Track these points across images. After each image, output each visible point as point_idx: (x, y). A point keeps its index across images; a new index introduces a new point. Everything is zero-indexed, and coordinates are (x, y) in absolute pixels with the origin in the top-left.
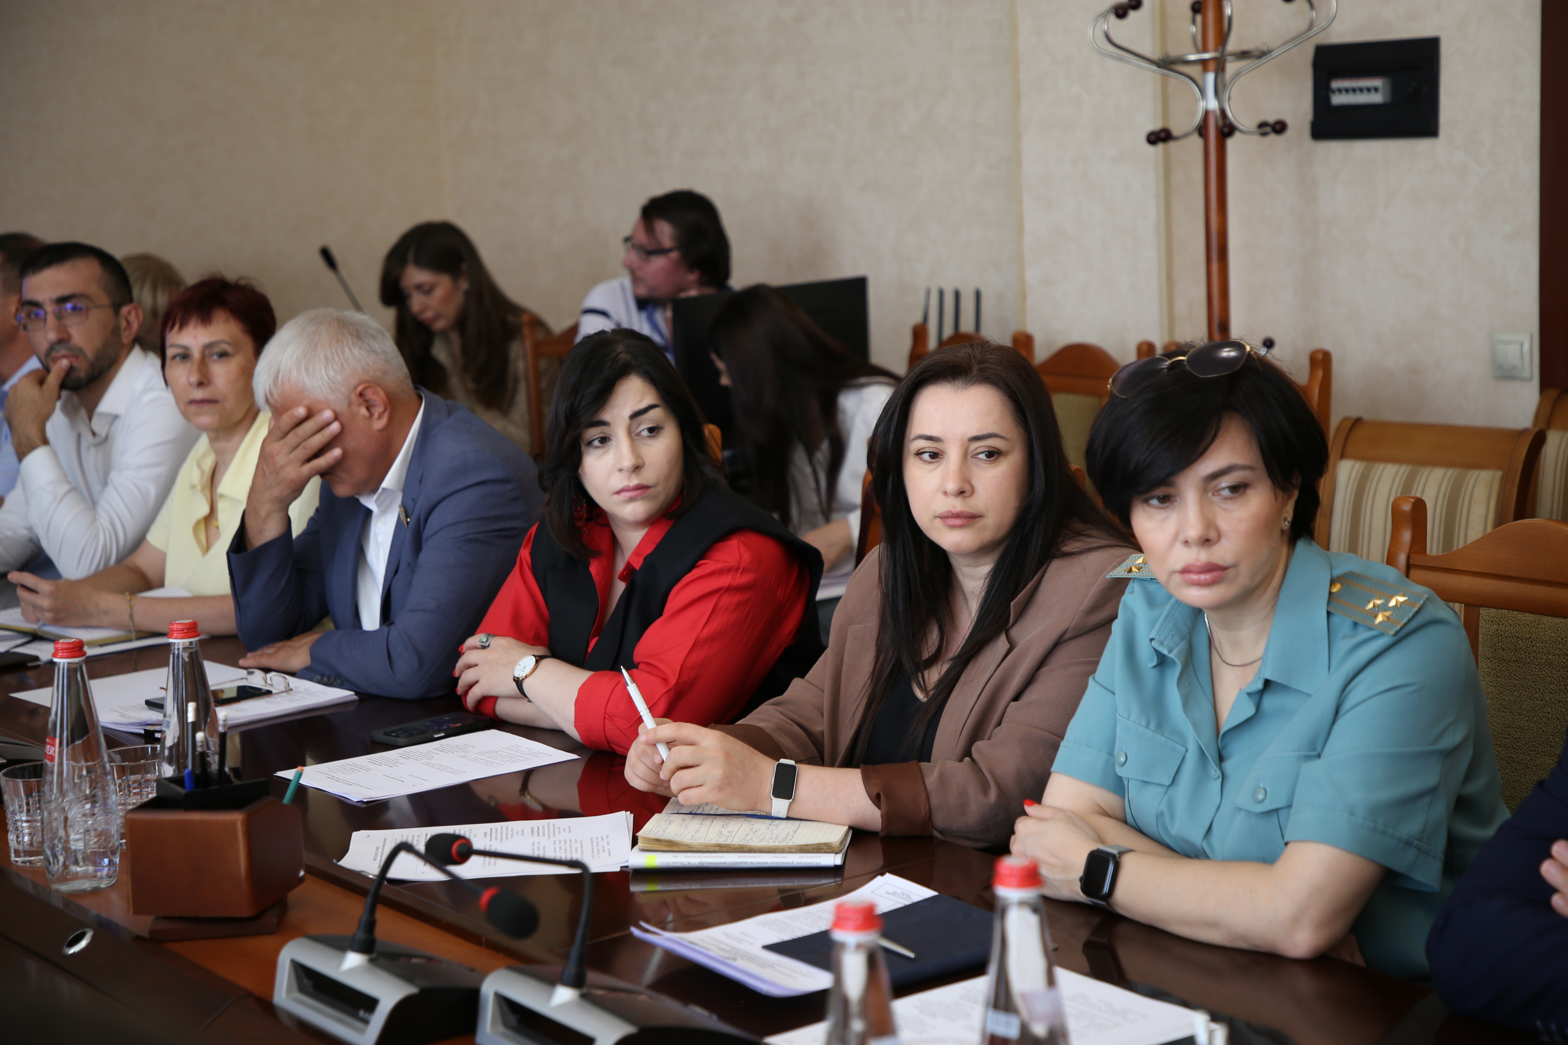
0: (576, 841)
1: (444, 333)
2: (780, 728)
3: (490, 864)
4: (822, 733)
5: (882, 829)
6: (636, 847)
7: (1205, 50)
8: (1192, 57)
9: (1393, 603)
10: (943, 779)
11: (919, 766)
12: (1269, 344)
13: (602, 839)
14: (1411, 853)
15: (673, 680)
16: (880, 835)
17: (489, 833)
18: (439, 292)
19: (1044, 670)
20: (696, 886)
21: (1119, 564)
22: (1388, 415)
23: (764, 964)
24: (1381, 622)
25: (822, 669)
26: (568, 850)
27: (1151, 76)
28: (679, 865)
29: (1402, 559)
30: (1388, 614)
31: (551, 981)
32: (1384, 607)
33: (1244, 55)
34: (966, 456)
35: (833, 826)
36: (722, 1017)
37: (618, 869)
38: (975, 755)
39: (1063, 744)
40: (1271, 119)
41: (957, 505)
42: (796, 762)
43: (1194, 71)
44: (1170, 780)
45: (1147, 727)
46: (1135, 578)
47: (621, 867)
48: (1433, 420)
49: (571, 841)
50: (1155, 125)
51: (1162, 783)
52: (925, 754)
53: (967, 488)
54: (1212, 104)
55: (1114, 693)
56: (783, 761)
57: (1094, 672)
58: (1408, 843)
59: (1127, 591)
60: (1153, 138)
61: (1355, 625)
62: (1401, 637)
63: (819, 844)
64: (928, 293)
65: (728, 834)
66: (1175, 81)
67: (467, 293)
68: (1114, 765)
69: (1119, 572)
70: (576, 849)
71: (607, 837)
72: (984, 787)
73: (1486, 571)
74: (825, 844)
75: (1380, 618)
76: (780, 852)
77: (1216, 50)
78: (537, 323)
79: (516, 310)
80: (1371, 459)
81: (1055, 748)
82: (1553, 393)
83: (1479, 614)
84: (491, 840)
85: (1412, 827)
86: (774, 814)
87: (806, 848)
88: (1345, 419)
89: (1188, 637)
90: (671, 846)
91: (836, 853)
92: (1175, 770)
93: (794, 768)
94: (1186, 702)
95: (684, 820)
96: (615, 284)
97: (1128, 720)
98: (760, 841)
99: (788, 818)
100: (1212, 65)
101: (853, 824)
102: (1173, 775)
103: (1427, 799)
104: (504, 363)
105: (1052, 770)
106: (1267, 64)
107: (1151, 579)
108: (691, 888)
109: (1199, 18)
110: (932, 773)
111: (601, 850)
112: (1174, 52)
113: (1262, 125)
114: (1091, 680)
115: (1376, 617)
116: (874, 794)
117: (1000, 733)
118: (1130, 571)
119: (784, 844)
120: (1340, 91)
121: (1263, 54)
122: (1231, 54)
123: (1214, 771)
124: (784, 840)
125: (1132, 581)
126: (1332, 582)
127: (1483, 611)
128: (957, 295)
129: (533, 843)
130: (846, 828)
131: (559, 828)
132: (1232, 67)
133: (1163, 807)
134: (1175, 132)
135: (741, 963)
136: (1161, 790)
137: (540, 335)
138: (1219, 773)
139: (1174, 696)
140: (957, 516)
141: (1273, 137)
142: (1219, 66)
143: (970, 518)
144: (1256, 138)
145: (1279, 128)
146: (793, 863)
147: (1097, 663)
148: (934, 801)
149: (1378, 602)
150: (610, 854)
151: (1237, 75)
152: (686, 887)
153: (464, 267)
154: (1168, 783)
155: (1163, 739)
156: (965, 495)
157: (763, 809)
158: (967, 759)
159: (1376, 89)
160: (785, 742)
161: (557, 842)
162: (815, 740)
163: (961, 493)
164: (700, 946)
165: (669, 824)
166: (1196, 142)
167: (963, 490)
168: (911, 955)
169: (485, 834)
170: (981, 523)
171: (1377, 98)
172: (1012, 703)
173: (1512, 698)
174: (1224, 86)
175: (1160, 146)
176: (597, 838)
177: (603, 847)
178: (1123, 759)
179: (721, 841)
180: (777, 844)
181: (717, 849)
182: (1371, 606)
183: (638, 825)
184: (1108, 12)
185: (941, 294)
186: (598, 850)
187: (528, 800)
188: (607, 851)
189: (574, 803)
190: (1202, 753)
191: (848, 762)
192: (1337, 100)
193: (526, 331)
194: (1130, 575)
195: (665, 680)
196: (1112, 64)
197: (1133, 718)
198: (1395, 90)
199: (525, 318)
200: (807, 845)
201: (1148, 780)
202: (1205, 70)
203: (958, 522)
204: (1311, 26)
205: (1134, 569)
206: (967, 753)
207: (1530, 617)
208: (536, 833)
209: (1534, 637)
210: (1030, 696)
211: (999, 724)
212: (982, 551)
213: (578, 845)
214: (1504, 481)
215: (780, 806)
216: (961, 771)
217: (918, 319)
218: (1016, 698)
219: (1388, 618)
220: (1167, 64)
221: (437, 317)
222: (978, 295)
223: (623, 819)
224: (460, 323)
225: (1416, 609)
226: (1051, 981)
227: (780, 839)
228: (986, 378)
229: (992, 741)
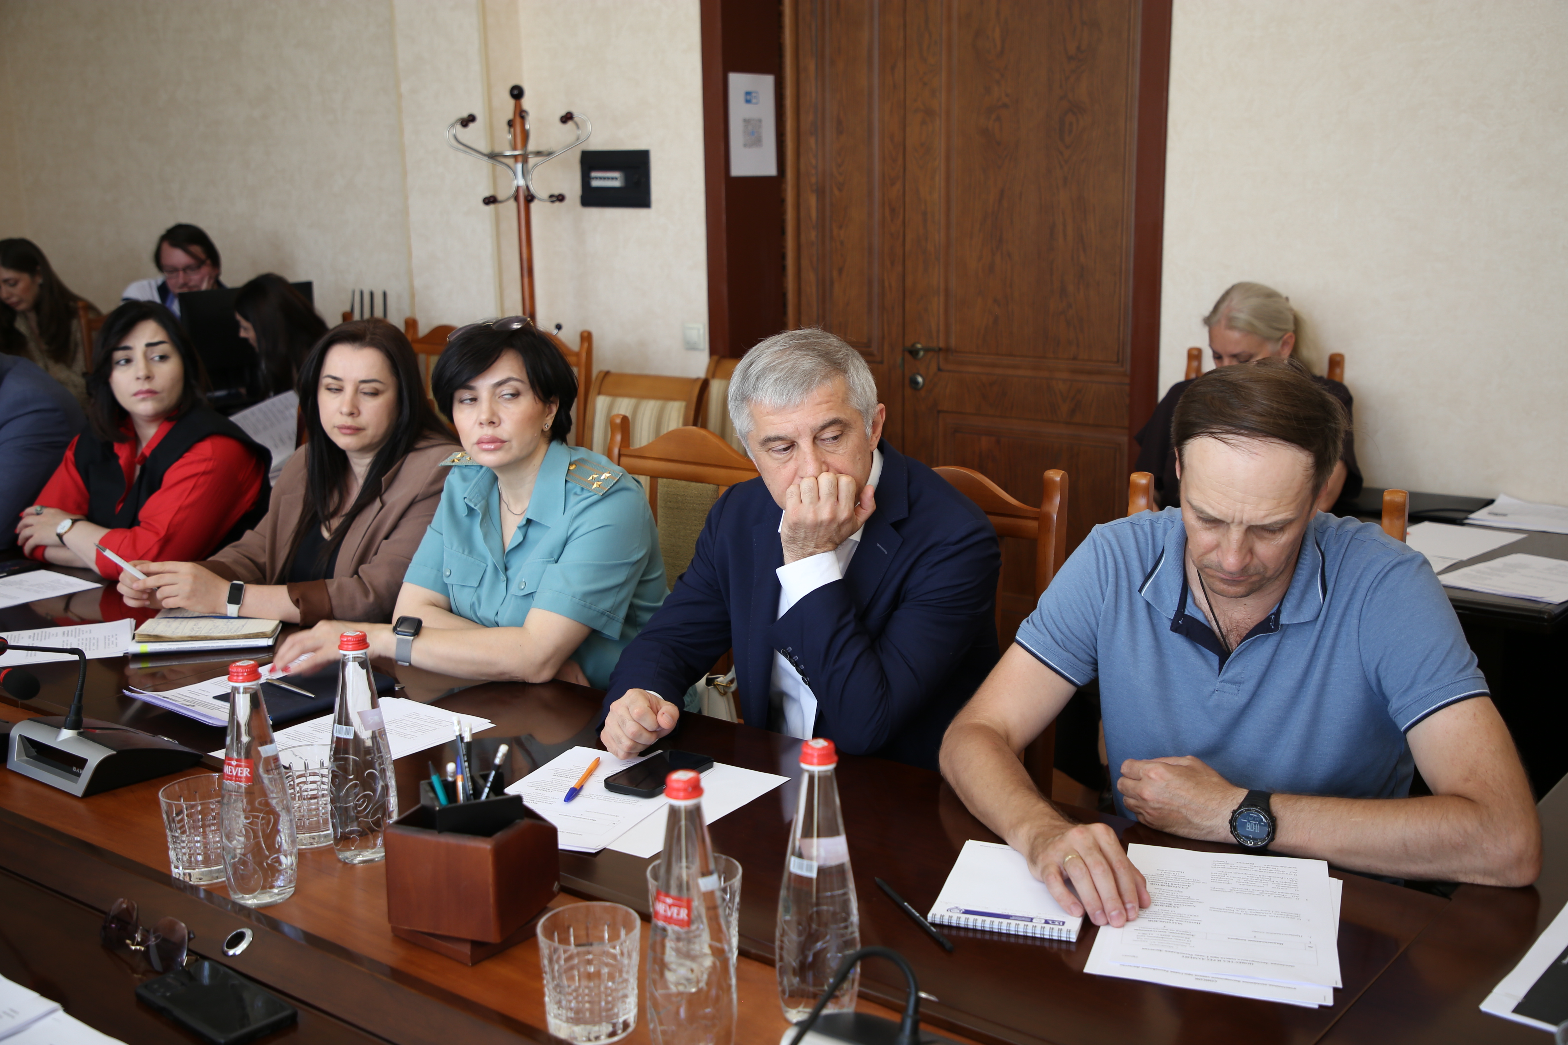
0: (94, 638)
1: (24, 313)
2: (236, 562)
3: (31, 656)
4: (265, 563)
5: (301, 621)
6: (134, 640)
7: (515, 149)
8: (508, 153)
9: (603, 477)
10: (340, 588)
11: (325, 582)
12: (559, 327)
13: (113, 636)
14: (605, 619)
15: (163, 533)
16: (300, 625)
17: (32, 636)
18: (21, 285)
19: (404, 521)
20: (175, 663)
21: (447, 457)
22: (629, 370)
23: (213, 708)
24: (595, 488)
25: (265, 524)
26: (88, 644)
27: (486, 163)
28: (163, 650)
29: (616, 451)
30: (599, 483)
31: (59, 727)
32: (598, 480)
33: (538, 154)
34: (357, 391)
35: (269, 621)
36: (181, 743)
37: (122, 655)
38: (360, 574)
39: (410, 565)
40: (556, 193)
41: (349, 421)
42: (245, 583)
43: (510, 161)
44: (478, 584)
45: (463, 553)
46: (455, 466)
47: (125, 653)
48: (653, 372)
49: (90, 639)
50: (487, 194)
51: (473, 586)
52: (329, 574)
53: (355, 411)
54: (521, 182)
55: (442, 534)
56: (235, 582)
57: (430, 522)
58: (603, 614)
59: (450, 473)
60: (487, 201)
61: (582, 489)
62: (605, 496)
63: (258, 633)
64: (354, 292)
65: (198, 630)
66: (500, 168)
67: (41, 286)
68: (442, 576)
69: (447, 462)
70: (94, 643)
71: (116, 635)
72: (366, 593)
73: (661, 457)
74: (262, 633)
75: (595, 486)
76: (232, 639)
77: (522, 149)
78: (90, 307)
79: (75, 298)
80: (615, 395)
81: (406, 567)
82: (716, 358)
83: (657, 482)
84: (34, 640)
85: (606, 604)
86: (229, 615)
87: (249, 635)
88: (600, 372)
89: (487, 498)
90: (158, 639)
91: (269, 638)
92: (481, 577)
93: (242, 586)
94: (486, 536)
95: (168, 622)
96: (145, 283)
97: (451, 549)
98: (219, 633)
99: (239, 617)
100: (520, 159)
101: (282, 619)
102: (479, 581)
103: (617, 589)
104: (68, 333)
105: (404, 581)
106: (554, 160)
107: (466, 466)
108: (172, 664)
109: (512, 130)
110: (332, 585)
111: (111, 644)
112: (497, 150)
113: (551, 196)
114: (428, 527)
115: (593, 485)
116: (295, 599)
117: (376, 559)
118: (454, 461)
119: (235, 634)
120: (596, 178)
121: (549, 154)
122: (532, 153)
123: (502, 577)
124: (235, 631)
125: (454, 467)
126: (571, 464)
127: (660, 481)
128: (372, 294)
129: (64, 641)
130: (277, 622)
131: (83, 631)
132: (532, 161)
133: (475, 599)
134: (500, 197)
135: (197, 708)
136: (473, 590)
137: (91, 316)
138: (505, 578)
139: (478, 533)
140: (348, 428)
141: (557, 204)
142: (525, 159)
143: (357, 430)
144: (548, 204)
145: (561, 198)
146: (240, 645)
147: (433, 515)
148: (335, 602)
149: (595, 476)
150: (116, 645)
151: (535, 166)
152: (168, 663)
153: (39, 268)
154: (476, 586)
155: (473, 560)
156: (354, 415)
157: (222, 611)
158: (356, 576)
159: (616, 179)
160: (240, 570)
161: (81, 640)
162: (260, 568)
163: (351, 414)
164: (171, 699)
165: (158, 625)
166: (512, 204)
167: (353, 412)
168: (313, 696)
169: (30, 637)
170: (363, 433)
171: (617, 184)
172: (384, 541)
173: (675, 529)
174: (528, 172)
175: (492, 207)
176: (109, 636)
177: (113, 641)
178: (448, 573)
179: (193, 634)
180: (230, 634)
181: (189, 639)
182: (591, 478)
183: (137, 626)
184: (456, 122)
185: (362, 293)
186: (109, 644)
187: (70, 615)
188: (115, 643)
189: (98, 614)
190: (496, 568)
191: (280, 582)
192: (595, 183)
193: (81, 313)
194: (453, 464)
195: (157, 534)
196: (462, 155)
197: (454, 548)
198: (627, 179)
199: (80, 304)
200: (250, 634)
201: (464, 584)
202: (516, 161)
203: (348, 431)
204: (578, 139)
205: (456, 460)
206: (356, 572)
207: (684, 483)
208: (66, 634)
209: (686, 494)
210: (395, 536)
211: (376, 553)
212: (364, 449)
213: (95, 641)
214: (687, 408)
215: (232, 610)
216: (351, 583)
217: (347, 308)
218: (387, 537)
219: (600, 485)
220: (493, 156)
221: (19, 303)
222: (385, 295)
223: (127, 623)
224: (37, 307)
225: (615, 481)
226: (374, 705)
227: (232, 631)
228: (374, 344)
229: (372, 564)
